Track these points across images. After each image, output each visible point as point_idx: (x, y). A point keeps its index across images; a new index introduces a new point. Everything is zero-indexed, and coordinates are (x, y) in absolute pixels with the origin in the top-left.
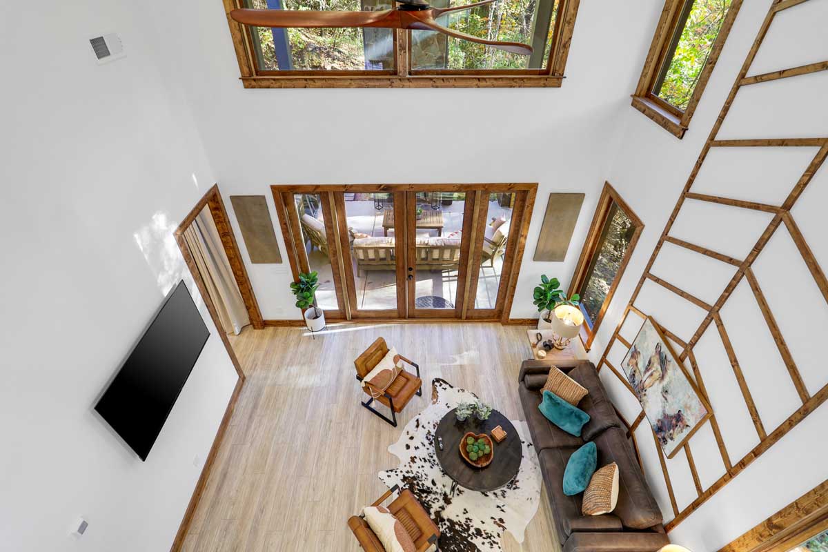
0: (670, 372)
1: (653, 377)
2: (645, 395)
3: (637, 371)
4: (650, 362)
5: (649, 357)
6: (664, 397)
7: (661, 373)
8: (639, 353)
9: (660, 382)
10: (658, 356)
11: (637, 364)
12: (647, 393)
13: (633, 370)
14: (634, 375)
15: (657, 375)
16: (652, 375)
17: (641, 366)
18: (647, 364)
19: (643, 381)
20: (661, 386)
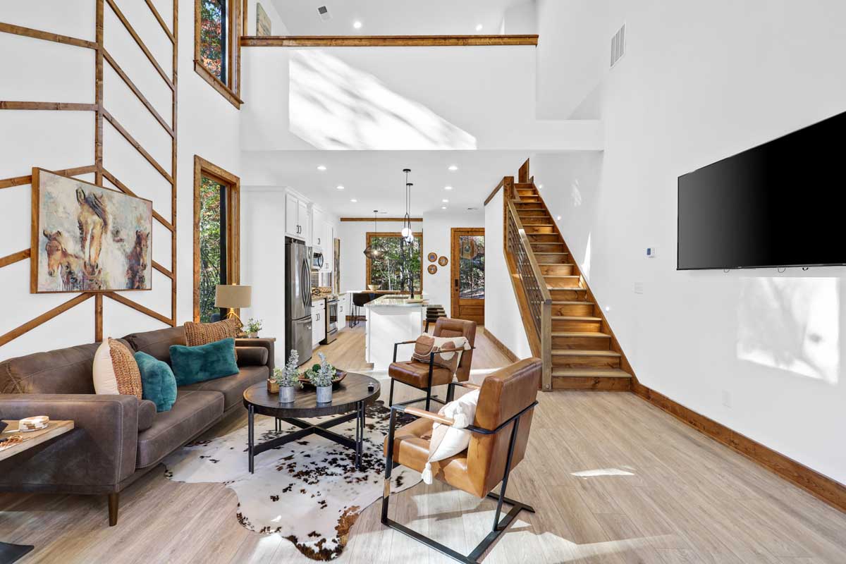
0: (109, 208)
1: (95, 238)
2: (100, 272)
3: (72, 260)
4: (81, 228)
5: (77, 221)
6: (118, 241)
7: (101, 220)
8: (59, 233)
9: (106, 233)
10: (86, 207)
11: (65, 254)
12: (100, 267)
13: (65, 268)
14: (70, 273)
15: (98, 230)
16: (93, 237)
17: (71, 246)
18: (78, 232)
19: (87, 262)
20: (109, 233)
